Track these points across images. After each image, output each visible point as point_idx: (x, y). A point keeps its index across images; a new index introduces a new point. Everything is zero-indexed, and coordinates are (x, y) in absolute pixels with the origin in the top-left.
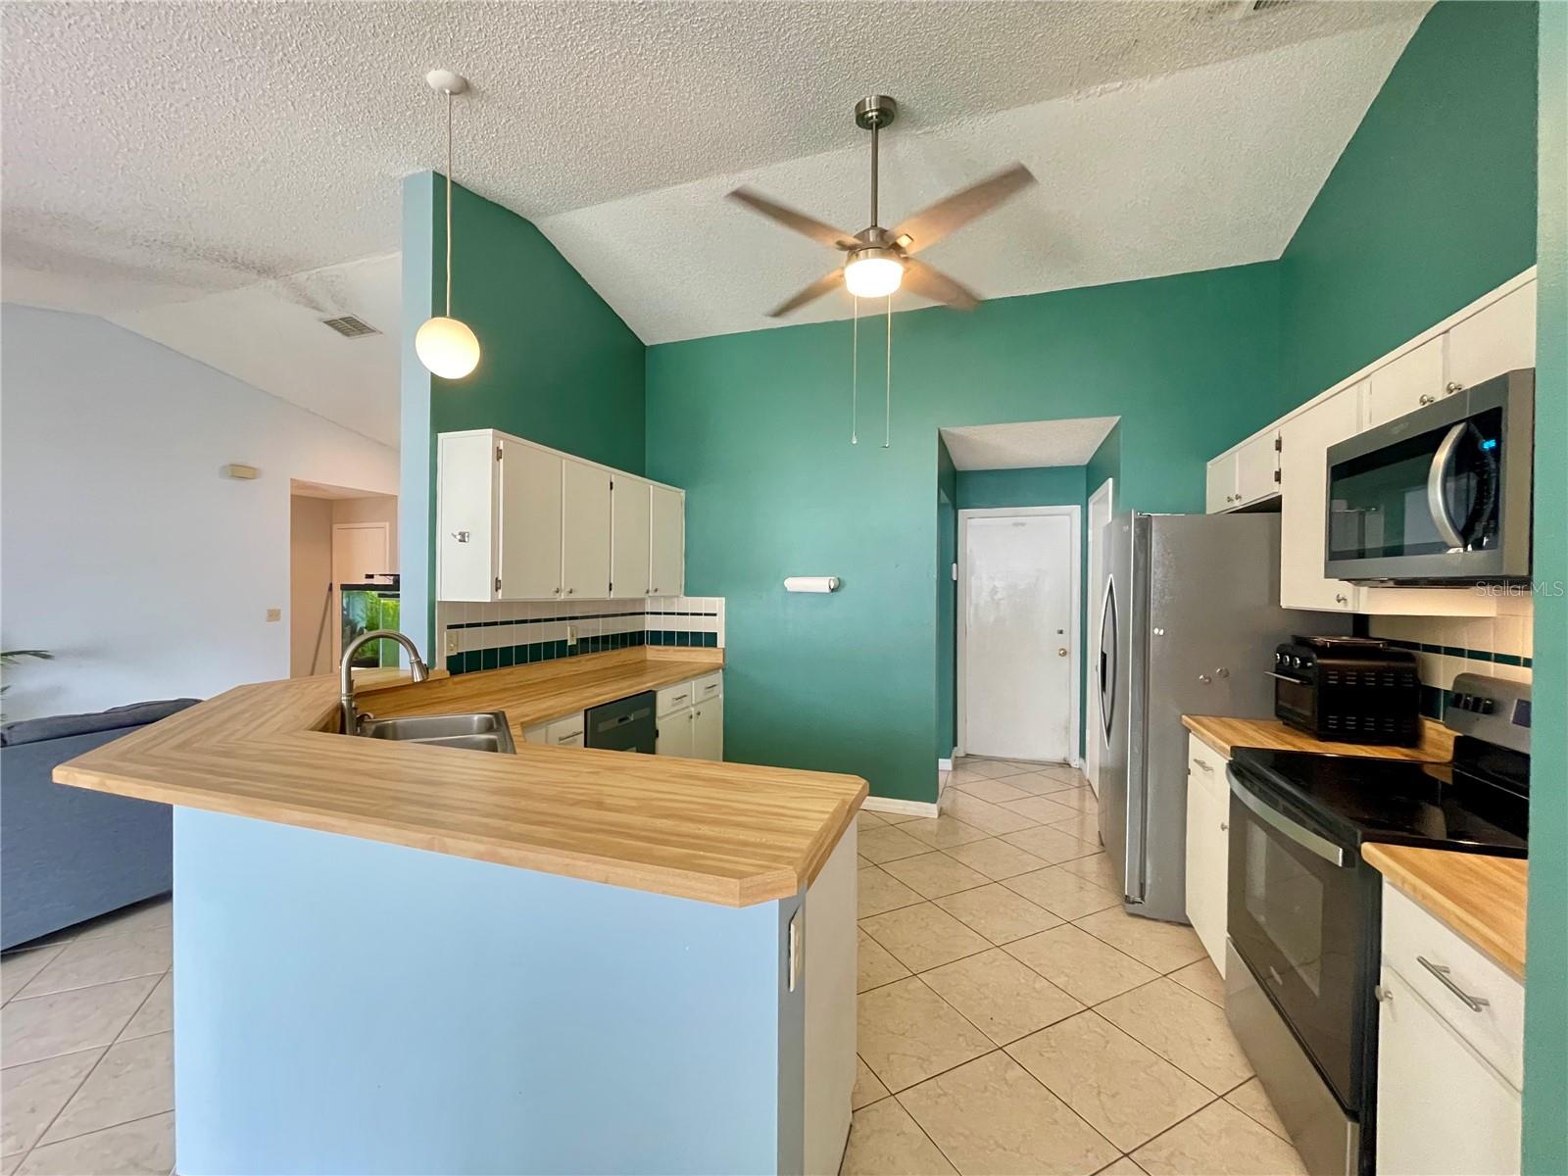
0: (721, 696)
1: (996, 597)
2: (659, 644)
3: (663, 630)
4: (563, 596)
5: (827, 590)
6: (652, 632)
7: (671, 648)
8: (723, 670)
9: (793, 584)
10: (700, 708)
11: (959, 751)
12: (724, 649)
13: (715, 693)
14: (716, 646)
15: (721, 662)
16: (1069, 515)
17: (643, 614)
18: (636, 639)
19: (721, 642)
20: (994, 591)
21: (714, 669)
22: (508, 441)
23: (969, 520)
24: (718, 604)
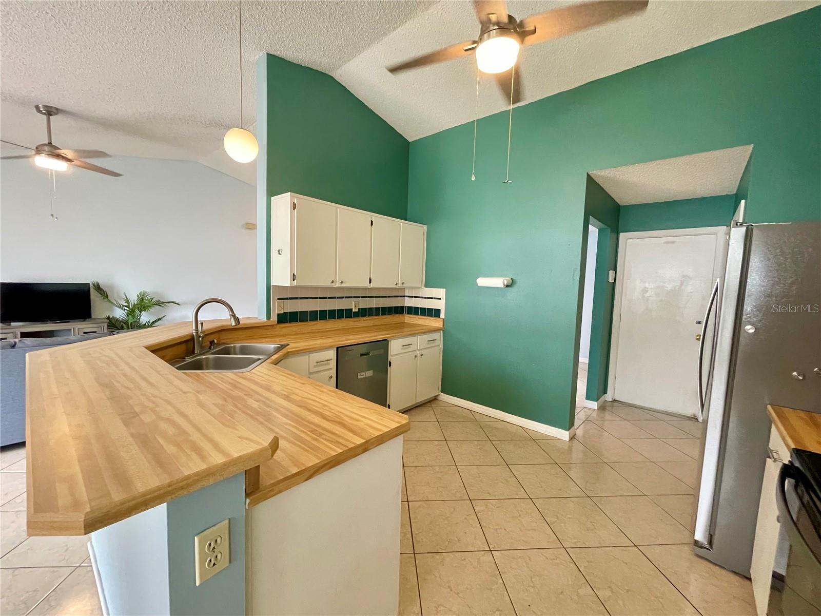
0: (441, 346)
1: (646, 295)
2: (411, 314)
3: (413, 306)
4: (337, 285)
5: (502, 286)
6: (408, 307)
7: (417, 316)
8: (443, 331)
9: (482, 282)
10: (423, 352)
11: (609, 397)
12: (443, 319)
13: (437, 344)
14: (439, 317)
15: (442, 326)
16: (715, 234)
17: (404, 296)
18: (400, 310)
19: (442, 315)
20: (645, 290)
21: (436, 330)
22: (299, 199)
23: (628, 241)
24: (441, 292)
